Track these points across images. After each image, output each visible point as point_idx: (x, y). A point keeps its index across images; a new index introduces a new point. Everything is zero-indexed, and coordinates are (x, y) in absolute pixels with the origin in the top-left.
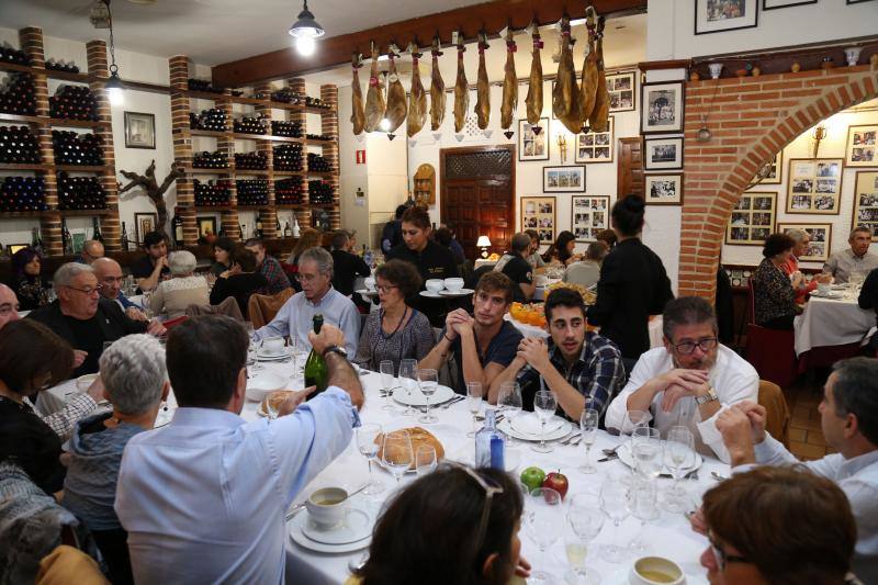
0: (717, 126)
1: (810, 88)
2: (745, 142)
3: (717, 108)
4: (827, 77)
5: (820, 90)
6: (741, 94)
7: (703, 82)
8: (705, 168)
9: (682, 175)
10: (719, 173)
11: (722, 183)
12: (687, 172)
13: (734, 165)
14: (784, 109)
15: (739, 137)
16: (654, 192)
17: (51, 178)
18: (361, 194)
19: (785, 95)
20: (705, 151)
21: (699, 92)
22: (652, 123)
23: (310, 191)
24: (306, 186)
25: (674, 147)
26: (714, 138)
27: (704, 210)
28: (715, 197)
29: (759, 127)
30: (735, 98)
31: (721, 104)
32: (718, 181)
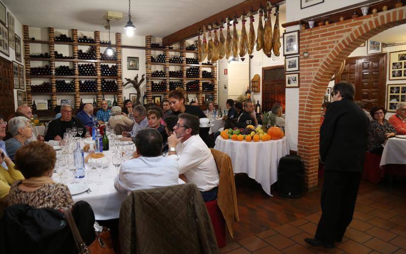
0: (311, 50)
1: (347, 28)
2: (322, 56)
3: (311, 41)
4: (354, 22)
5: (351, 29)
6: (320, 34)
7: (306, 30)
8: (308, 70)
9: (299, 74)
10: (313, 72)
11: (313, 76)
12: (301, 72)
13: (319, 67)
14: (337, 39)
15: (320, 54)
16: (289, 82)
17: (99, 81)
18: (226, 88)
19: (337, 33)
20: (308, 62)
21: (305, 35)
22: (287, 50)
23: (203, 86)
24: (201, 84)
25: (295, 60)
26: (310, 56)
27: (307, 90)
28: (312, 83)
29: (328, 49)
30: (318, 36)
31: (312, 40)
32: (312, 76)
